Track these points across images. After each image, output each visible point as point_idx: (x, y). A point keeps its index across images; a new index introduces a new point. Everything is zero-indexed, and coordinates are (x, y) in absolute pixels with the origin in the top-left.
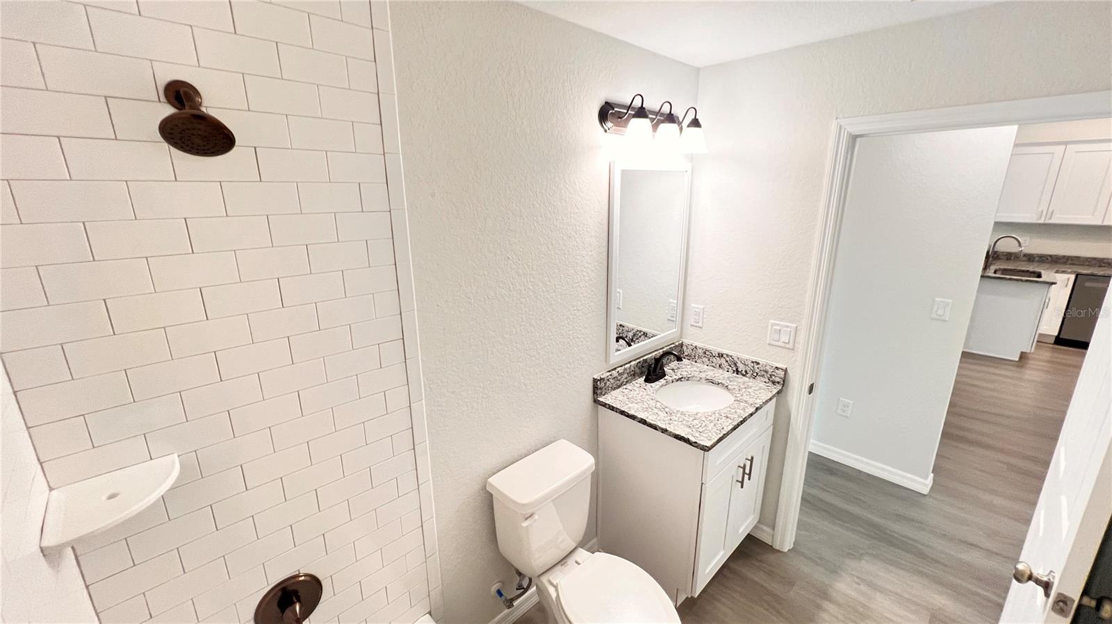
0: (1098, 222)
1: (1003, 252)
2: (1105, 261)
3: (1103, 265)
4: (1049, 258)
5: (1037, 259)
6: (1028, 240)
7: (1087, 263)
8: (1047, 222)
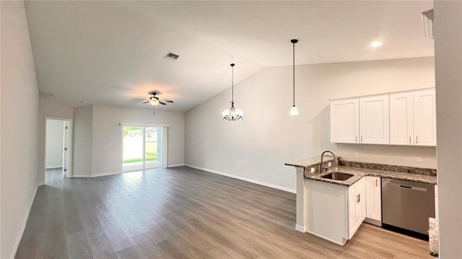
0: (387, 143)
1: (347, 162)
2: (402, 168)
3: (401, 170)
4: (371, 165)
5: (365, 166)
6: (358, 154)
7: (393, 169)
8: (361, 143)
